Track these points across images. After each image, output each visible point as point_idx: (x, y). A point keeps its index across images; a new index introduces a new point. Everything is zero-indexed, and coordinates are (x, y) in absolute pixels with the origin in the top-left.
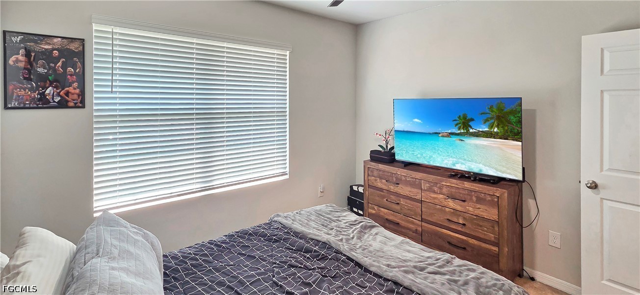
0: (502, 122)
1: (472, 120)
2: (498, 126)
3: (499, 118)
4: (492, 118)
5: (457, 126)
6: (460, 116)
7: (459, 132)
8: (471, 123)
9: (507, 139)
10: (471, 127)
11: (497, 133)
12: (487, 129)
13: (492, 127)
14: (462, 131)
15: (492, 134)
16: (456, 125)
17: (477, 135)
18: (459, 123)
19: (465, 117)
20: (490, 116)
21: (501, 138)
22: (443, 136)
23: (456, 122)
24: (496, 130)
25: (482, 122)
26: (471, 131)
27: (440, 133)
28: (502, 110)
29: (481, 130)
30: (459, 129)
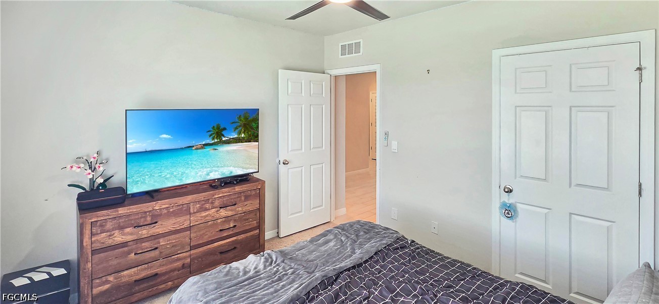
0: (247, 128)
1: (225, 129)
2: (244, 133)
3: (245, 126)
4: (240, 126)
5: (212, 137)
6: (214, 127)
7: (213, 142)
8: (223, 133)
9: (250, 142)
10: (223, 136)
11: (243, 138)
12: (236, 136)
13: (240, 133)
14: (216, 141)
15: (240, 139)
16: (210, 136)
17: (228, 142)
18: (213, 134)
19: (218, 128)
20: (239, 124)
21: (246, 142)
22: (197, 149)
23: (210, 133)
24: (243, 135)
25: (233, 130)
26: (224, 139)
27: (193, 146)
28: (248, 119)
29: (232, 137)
30: (213, 139)
